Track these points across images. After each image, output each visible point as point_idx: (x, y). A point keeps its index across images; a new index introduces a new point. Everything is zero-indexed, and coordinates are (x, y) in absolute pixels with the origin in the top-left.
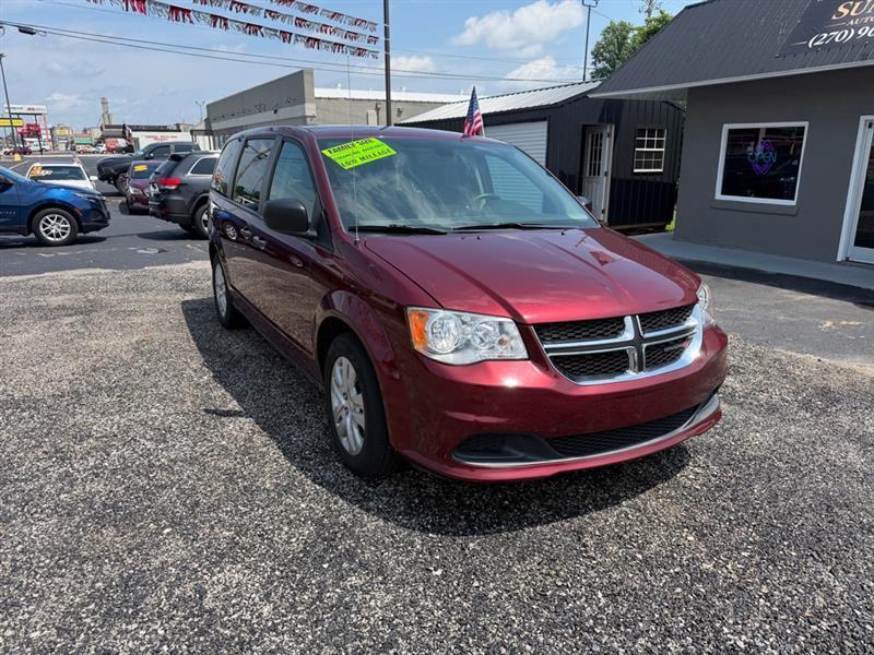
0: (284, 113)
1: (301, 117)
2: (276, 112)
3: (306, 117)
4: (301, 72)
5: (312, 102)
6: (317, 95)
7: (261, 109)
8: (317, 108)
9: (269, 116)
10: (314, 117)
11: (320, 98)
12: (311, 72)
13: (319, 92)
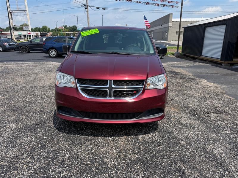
0: (164, 26)
1: (167, 27)
2: (161, 26)
3: (169, 27)
4: (169, 15)
5: (171, 22)
6: (173, 21)
7: (158, 25)
8: (172, 24)
9: (160, 27)
10: (171, 27)
11: (174, 21)
12: (172, 14)
13: (173, 20)
